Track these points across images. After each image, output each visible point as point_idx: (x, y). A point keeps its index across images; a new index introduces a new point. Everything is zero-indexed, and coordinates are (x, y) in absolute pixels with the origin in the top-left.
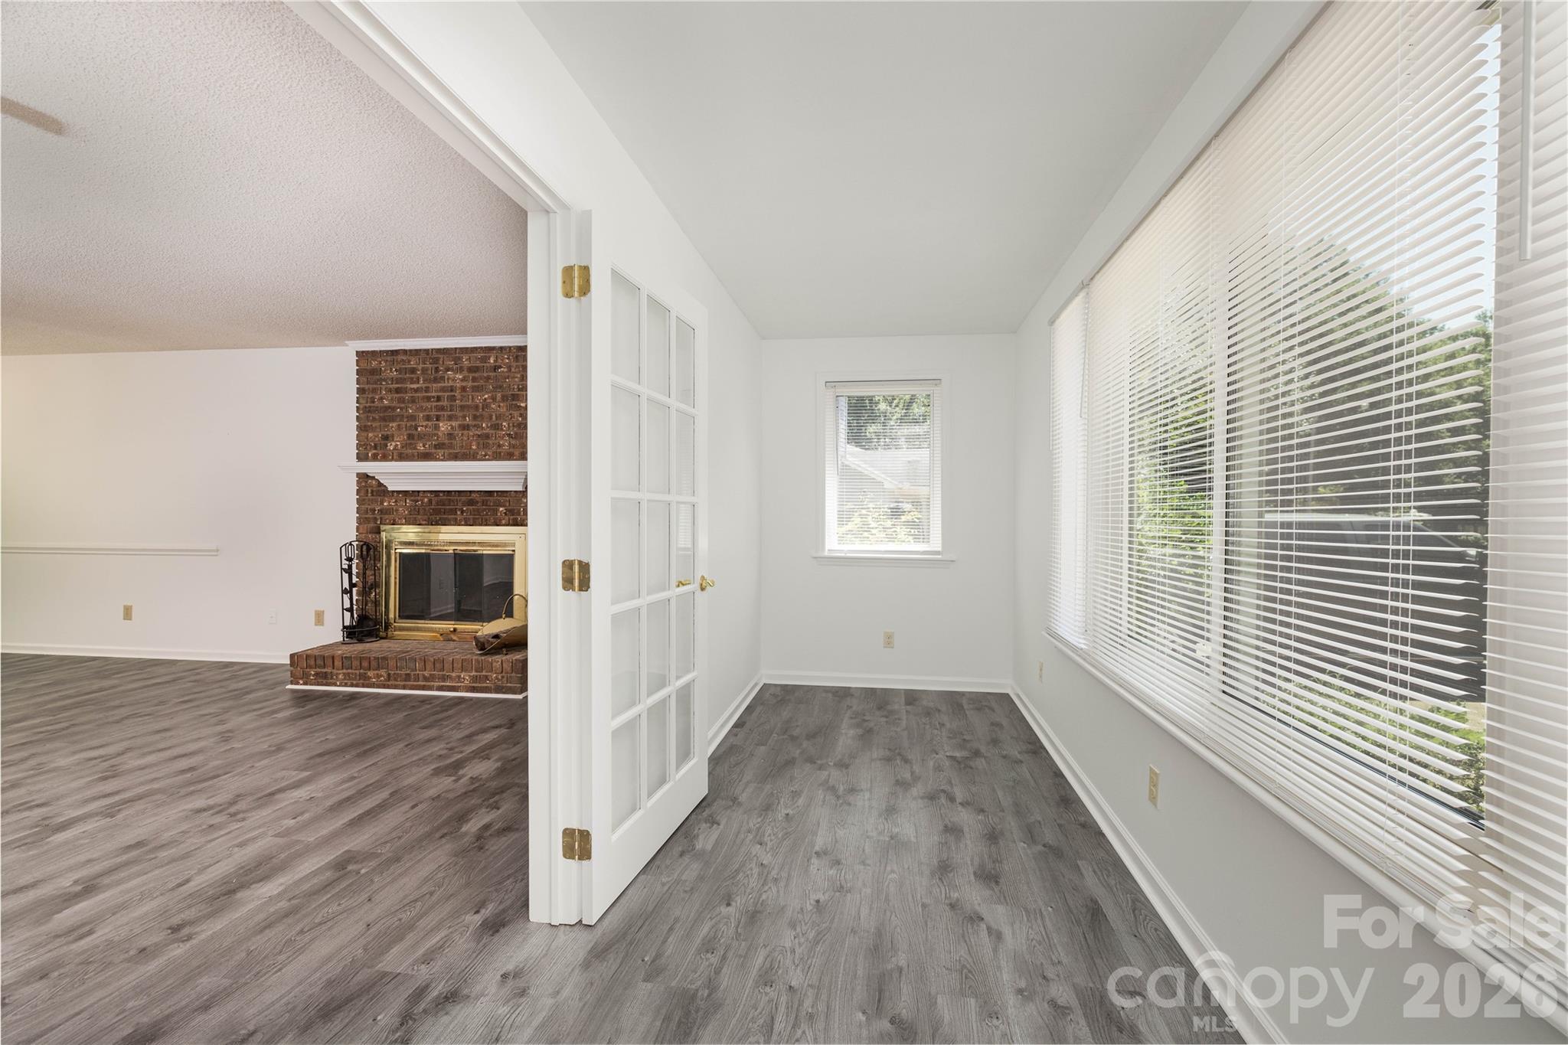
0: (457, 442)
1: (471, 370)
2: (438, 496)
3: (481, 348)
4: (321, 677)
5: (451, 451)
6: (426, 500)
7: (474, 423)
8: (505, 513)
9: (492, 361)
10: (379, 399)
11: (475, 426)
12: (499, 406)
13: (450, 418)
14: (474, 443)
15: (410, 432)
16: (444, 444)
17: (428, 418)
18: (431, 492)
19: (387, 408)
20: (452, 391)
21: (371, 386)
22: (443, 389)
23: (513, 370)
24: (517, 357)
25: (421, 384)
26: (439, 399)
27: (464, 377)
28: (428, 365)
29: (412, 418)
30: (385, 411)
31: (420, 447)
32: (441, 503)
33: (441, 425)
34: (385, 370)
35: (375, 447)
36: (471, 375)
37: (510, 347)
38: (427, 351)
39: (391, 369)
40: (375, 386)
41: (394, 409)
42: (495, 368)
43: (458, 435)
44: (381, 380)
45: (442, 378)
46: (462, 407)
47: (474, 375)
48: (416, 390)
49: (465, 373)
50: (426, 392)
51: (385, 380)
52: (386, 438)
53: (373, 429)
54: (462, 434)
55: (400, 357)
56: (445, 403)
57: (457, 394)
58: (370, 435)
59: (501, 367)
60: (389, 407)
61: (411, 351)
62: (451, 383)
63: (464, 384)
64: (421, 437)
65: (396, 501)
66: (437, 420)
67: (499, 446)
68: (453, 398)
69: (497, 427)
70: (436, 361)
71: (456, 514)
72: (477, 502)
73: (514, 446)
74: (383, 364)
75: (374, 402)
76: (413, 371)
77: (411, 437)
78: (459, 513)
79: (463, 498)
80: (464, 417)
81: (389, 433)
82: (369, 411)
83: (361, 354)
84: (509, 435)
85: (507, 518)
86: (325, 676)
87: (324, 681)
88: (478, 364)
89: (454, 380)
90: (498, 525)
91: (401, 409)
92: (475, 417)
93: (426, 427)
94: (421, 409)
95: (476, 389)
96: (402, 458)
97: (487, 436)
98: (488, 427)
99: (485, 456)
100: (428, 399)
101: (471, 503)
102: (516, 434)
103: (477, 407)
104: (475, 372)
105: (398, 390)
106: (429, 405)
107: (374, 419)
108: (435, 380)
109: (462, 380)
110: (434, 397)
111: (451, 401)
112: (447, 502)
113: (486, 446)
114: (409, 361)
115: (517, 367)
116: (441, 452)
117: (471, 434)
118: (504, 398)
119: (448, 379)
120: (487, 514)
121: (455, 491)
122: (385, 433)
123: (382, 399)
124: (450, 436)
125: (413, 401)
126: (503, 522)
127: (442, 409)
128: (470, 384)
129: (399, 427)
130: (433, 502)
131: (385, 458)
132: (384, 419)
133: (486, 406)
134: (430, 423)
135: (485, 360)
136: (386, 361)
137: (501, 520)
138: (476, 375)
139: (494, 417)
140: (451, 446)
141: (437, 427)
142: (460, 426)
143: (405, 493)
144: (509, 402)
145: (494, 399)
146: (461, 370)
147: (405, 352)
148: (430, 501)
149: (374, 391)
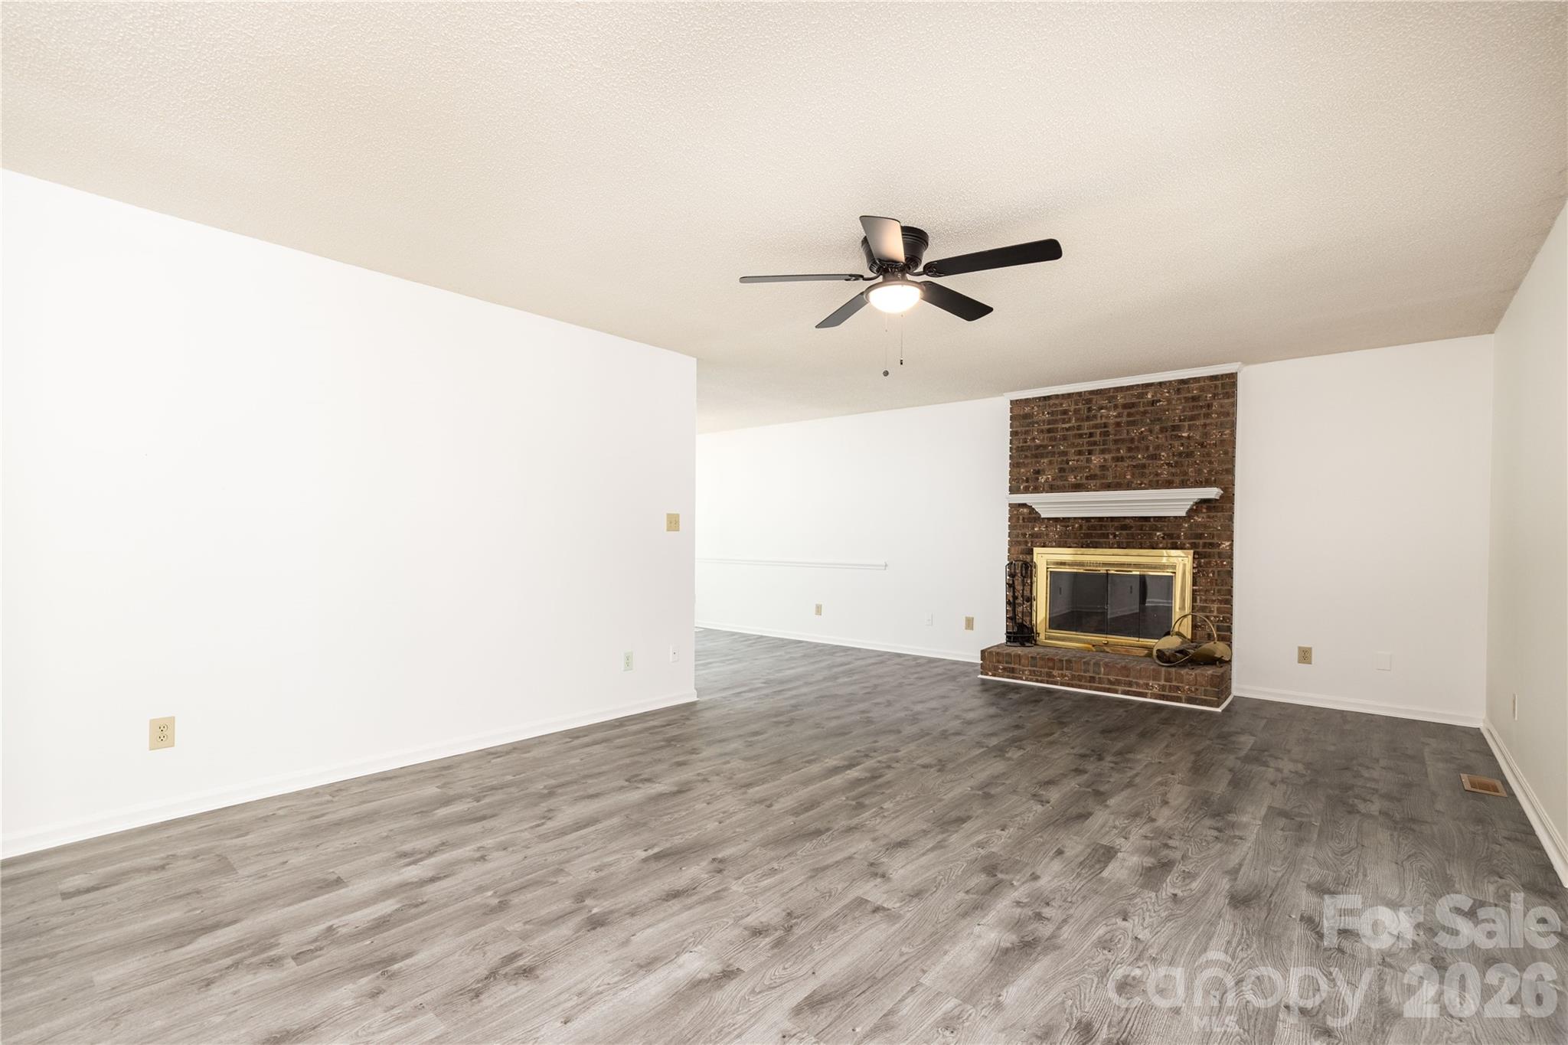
0: (1110, 473)
1: (1125, 406)
2: (1090, 521)
3: (1138, 385)
4: (1009, 672)
5: (1104, 481)
6: (1077, 525)
7: (1129, 455)
8: (1163, 538)
9: (1149, 396)
10: (1031, 439)
11: (1130, 457)
12: (1157, 438)
13: (1103, 452)
14: (1129, 473)
15: (1062, 466)
16: (1095, 475)
17: (1080, 453)
18: (1082, 518)
19: (1038, 447)
20: (1105, 427)
21: (1024, 429)
22: (1096, 427)
23: (1174, 402)
24: (1179, 389)
25: (1073, 422)
26: (1091, 435)
27: (1119, 414)
28: (1080, 406)
29: (1065, 453)
30: (1037, 449)
31: (1072, 479)
32: (1094, 528)
33: (1093, 458)
34: (1038, 414)
35: (1027, 481)
36: (1125, 412)
37: (1170, 382)
38: (1080, 394)
39: (1043, 413)
40: (1027, 428)
41: (1045, 447)
42: (1153, 403)
43: (1111, 467)
44: (1033, 423)
45: (1095, 417)
46: (1116, 441)
47: (1129, 410)
48: (1067, 429)
49: (1120, 410)
50: (1078, 430)
51: (1037, 423)
52: (1038, 472)
53: (1025, 465)
54: (1116, 466)
55: (1052, 402)
56: (1097, 438)
57: (1111, 429)
58: (1022, 470)
59: (1160, 401)
60: (1041, 446)
61: (1063, 395)
62: (1104, 420)
63: (1119, 420)
64: (1073, 470)
65: (1047, 527)
66: (1089, 454)
67: (1157, 475)
68: (1106, 434)
69: (1155, 457)
70: (1089, 401)
71: (1108, 537)
72: (1131, 527)
73: (1173, 474)
74: (1036, 409)
75: (1026, 442)
76: (1065, 412)
77: (1062, 470)
78: (1111, 537)
79: (1116, 524)
80: (1118, 450)
81: (1040, 468)
82: (1022, 450)
83: (1014, 403)
84: (1169, 464)
85: (1164, 541)
86: (1013, 670)
87: (1011, 675)
88: (1134, 400)
89: (1108, 417)
90: (1153, 548)
91: (1053, 446)
92: (1130, 450)
93: (1078, 461)
94: (1073, 445)
95: (1129, 423)
96: (1052, 489)
97: (1144, 466)
98: (1144, 458)
99: (1141, 484)
100: (1081, 436)
101: (1124, 527)
102: (1176, 462)
103: (1132, 440)
104: (1131, 408)
105: (1049, 431)
106: (1080, 441)
107: (1026, 457)
108: (1088, 419)
109: (1116, 417)
110: (1086, 434)
111: (1105, 436)
112: (1098, 528)
113: (1143, 475)
114: (1061, 404)
115: (1179, 399)
116: (1092, 483)
117: (1126, 465)
118: (1163, 430)
119: (1101, 417)
120: (1142, 538)
121: (1107, 518)
122: (1037, 469)
123: (1034, 439)
124: (1103, 468)
125: (1065, 438)
126: (1161, 545)
127: (1095, 443)
128: (1124, 419)
129: (1051, 463)
130: (1084, 528)
131: (1036, 490)
132: (1036, 456)
133: (1142, 438)
134: (1082, 458)
135: (1142, 395)
136: (1039, 406)
137: (1157, 544)
138: (1133, 410)
139: (1151, 448)
140: (1104, 477)
141: (1089, 461)
142: (1113, 458)
143: (1056, 520)
144: (1168, 434)
145: (1151, 431)
146: (1116, 407)
147: (1057, 396)
148: (1081, 526)
149: (1027, 433)
